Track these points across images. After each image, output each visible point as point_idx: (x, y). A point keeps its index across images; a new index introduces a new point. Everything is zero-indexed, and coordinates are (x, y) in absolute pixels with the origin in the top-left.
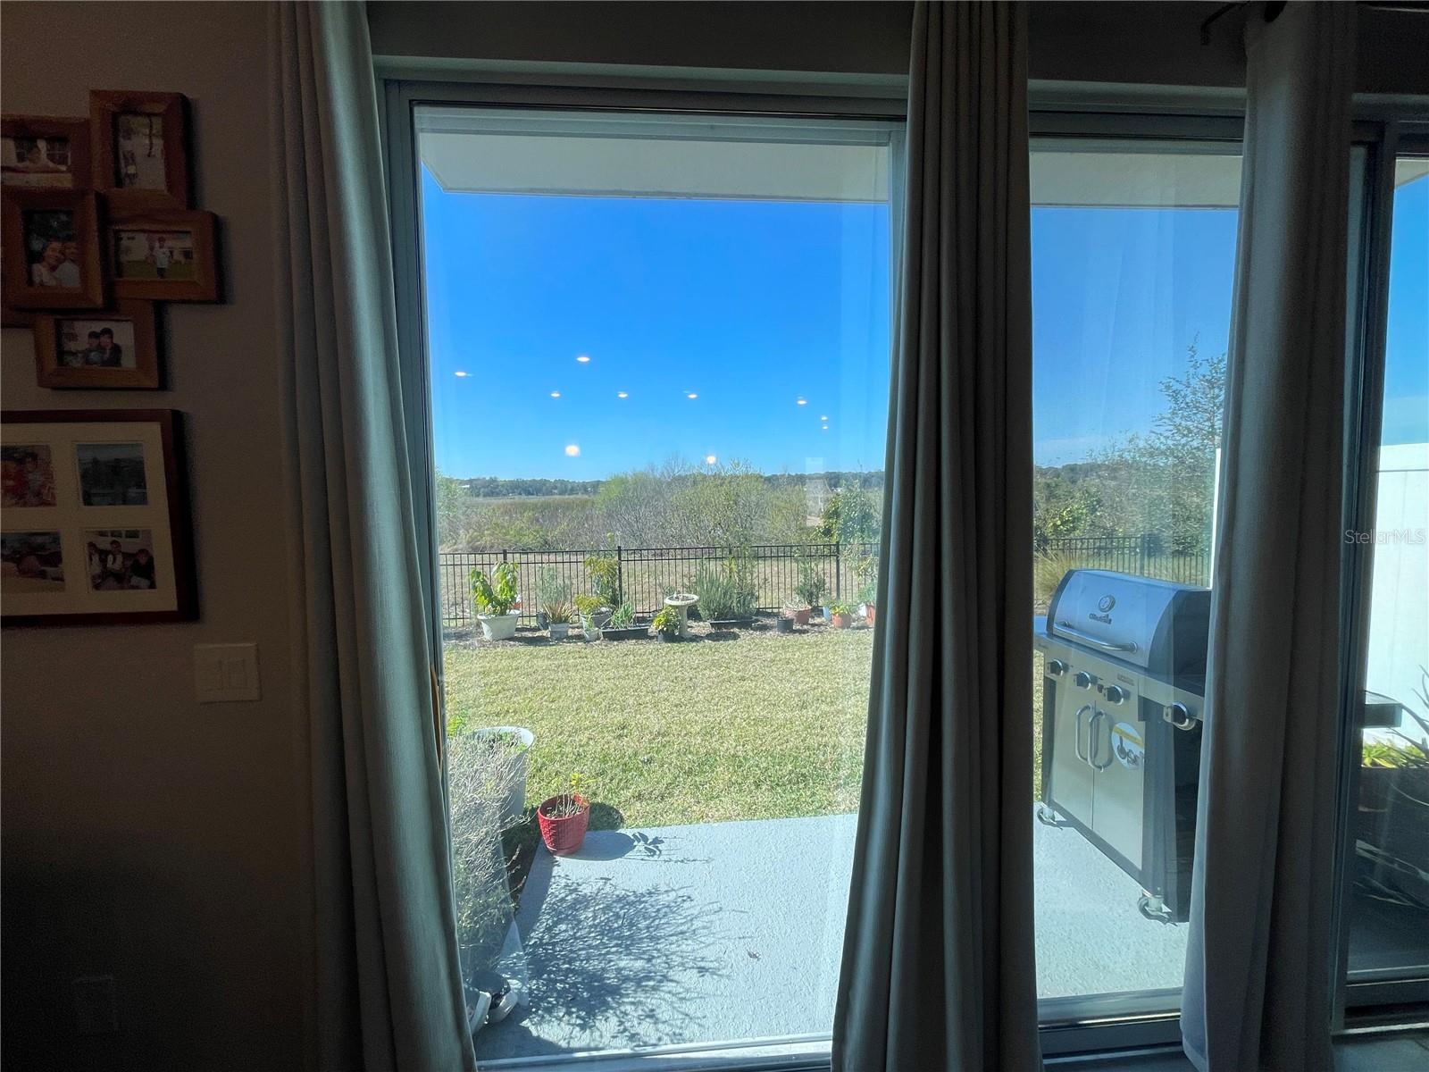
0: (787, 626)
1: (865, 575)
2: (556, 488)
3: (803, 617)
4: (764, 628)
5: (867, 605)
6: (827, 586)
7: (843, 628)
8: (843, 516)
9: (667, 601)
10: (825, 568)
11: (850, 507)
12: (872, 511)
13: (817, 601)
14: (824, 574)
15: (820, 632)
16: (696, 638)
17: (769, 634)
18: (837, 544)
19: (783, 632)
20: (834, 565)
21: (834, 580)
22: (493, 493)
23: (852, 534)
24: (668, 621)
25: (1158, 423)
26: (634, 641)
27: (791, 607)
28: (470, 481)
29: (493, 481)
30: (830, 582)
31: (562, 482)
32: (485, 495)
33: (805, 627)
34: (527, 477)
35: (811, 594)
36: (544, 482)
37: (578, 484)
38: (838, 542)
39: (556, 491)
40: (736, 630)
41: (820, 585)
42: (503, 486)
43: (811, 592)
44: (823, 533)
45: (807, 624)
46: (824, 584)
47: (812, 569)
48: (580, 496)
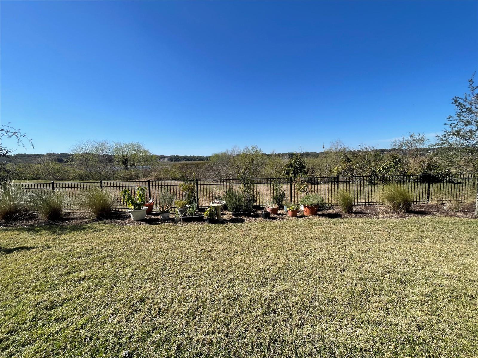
0: (267, 216)
1: (303, 191)
2: (198, 159)
3: (274, 211)
4: (257, 216)
5: (304, 206)
6: (286, 196)
7: (293, 216)
8: (294, 167)
9: (211, 204)
10: (286, 188)
11: (297, 163)
12: (305, 165)
13: (282, 203)
14: (285, 191)
15: (282, 219)
16: (224, 222)
17: (259, 219)
18: (291, 178)
19: (265, 219)
20: (289, 186)
21: (289, 192)
22: (177, 160)
23: (297, 173)
24: (210, 213)
25: (449, 120)
26: (196, 222)
27: (270, 206)
28: (170, 156)
29: (177, 156)
30: (288, 194)
31: (200, 156)
32: (175, 161)
33: (276, 216)
34: (188, 155)
35: (279, 200)
36: (194, 157)
37: (205, 157)
38: (291, 177)
39: (198, 160)
40: (243, 217)
41: (283, 195)
42: (180, 158)
43: (279, 199)
44: (286, 173)
45: (277, 214)
46: (285, 195)
47: (279, 189)
48: (205, 161)
